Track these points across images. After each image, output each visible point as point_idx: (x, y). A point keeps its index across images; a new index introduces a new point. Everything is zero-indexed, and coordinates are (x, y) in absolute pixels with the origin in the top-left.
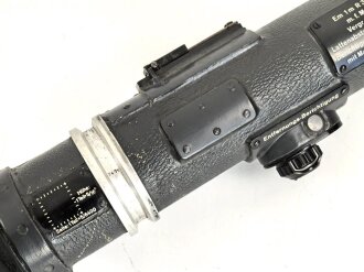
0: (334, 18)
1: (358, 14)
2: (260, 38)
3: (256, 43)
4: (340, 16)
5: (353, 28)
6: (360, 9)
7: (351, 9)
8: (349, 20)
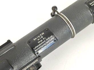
0: (34, 39)
1: (41, 38)
2: (14, 46)
3: (13, 47)
4: (36, 39)
5: (40, 42)
6: (41, 36)
7: (39, 36)
8: (38, 40)
